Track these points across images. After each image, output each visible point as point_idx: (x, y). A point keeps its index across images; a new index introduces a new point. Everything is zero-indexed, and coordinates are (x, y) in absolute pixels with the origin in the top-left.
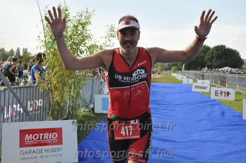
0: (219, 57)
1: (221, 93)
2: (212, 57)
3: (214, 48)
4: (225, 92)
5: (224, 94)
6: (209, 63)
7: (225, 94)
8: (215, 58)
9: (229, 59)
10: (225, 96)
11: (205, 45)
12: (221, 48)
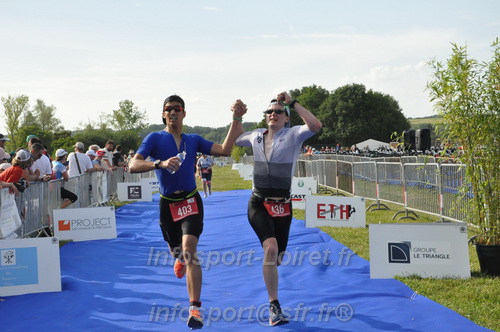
0: (351, 115)
1: (332, 210)
2: (334, 117)
3: (336, 92)
4: (342, 206)
5: (338, 212)
6: (327, 133)
7: (342, 211)
8: (340, 118)
9: (374, 120)
10: (342, 217)
11: (315, 87)
12: (354, 93)
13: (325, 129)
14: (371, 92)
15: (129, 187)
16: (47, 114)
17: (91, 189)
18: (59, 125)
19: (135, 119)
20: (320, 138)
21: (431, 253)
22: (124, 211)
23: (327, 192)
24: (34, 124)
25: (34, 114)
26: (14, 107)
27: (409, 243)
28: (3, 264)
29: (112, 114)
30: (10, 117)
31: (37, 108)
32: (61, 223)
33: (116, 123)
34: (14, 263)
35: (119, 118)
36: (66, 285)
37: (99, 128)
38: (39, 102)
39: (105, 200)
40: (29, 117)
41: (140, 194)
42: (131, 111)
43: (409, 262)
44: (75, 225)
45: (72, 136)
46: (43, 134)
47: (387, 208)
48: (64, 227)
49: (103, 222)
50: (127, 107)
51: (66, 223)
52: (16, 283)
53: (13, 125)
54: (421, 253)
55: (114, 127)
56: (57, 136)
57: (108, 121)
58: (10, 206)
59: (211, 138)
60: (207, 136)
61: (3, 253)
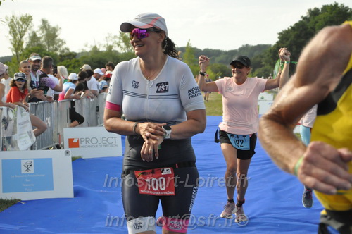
11: (336, 4)
17: (98, 110)
18: (64, 46)
24: (39, 45)
25: (39, 34)
26: (18, 27)
28: (23, 172)
30: (15, 37)
31: (42, 28)
32: (71, 141)
33: (123, 44)
34: (33, 172)
36: (77, 193)
37: (105, 49)
38: (44, 22)
40: (34, 37)
44: (84, 143)
45: (78, 58)
48: (73, 144)
49: (110, 141)
51: (75, 141)
52: (34, 189)
53: (17, 45)
56: (63, 57)
57: (115, 42)
58: (26, 122)
59: (221, 62)
60: (218, 59)
61: (23, 163)
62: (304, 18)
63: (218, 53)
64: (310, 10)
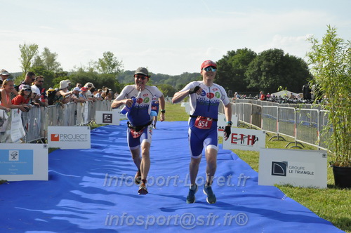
0: (272, 72)
1: (242, 139)
2: (259, 72)
4: (249, 136)
5: (246, 140)
6: (253, 84)
7: (249, 140)
8: (264, 73)
9: (289, 76)
10: (248, 144)
11: (246, 49)
12: (275, 56)
13: (252, 81)
14: (287, 56)
15: (104, 115)
16: (51, 59)
17: (76, 114)
18: (59, 67)
19: (114, 66)
20: (248, 87)
21: (301, 170)
22: (99, 131)
23: (244, 126)
24: (41, 65)
25: (42, 58)
26: (28, 52)
27: (287, 163)
28: (10, 159)
29: (98, 61)
30: (25, 60)
31: (44, 54)
32: (53, 136)
33: (100, 68)
34: (18, 159)
35: (103, 65)
36: (51, 177)
37: (88, 71)
38: (46, 50)
39: (86, 122)
40: (38, 60)
41: (111, 119)
42: (112, 60)
43: (285, 175)
44: (62, 138)
45: (68, 76)
46: (47, 73)
47: (284, 140)
48: (54, 138)
49: (82, 137)
50: (109, 57)
51: (56, 136)
52: (18, 173)
53: (26, 65)
54: (294, 170)
55: (99, 71)
56: (57, 75)
57: (95, 66)
58: (18, 121)
59: (168, 83)
60: (166, 81)
61: (10, 152)
62: (225, 57)
63: (167, 77)
64: (229, 52)
